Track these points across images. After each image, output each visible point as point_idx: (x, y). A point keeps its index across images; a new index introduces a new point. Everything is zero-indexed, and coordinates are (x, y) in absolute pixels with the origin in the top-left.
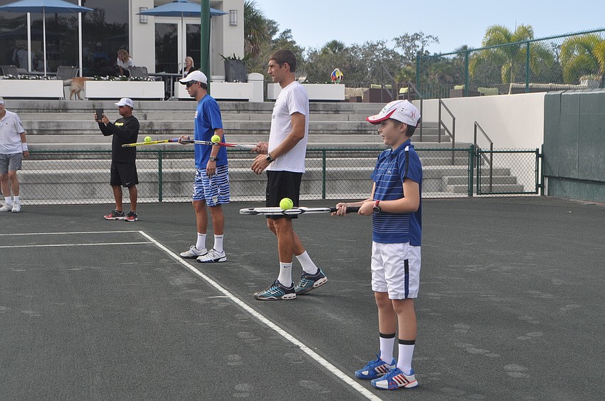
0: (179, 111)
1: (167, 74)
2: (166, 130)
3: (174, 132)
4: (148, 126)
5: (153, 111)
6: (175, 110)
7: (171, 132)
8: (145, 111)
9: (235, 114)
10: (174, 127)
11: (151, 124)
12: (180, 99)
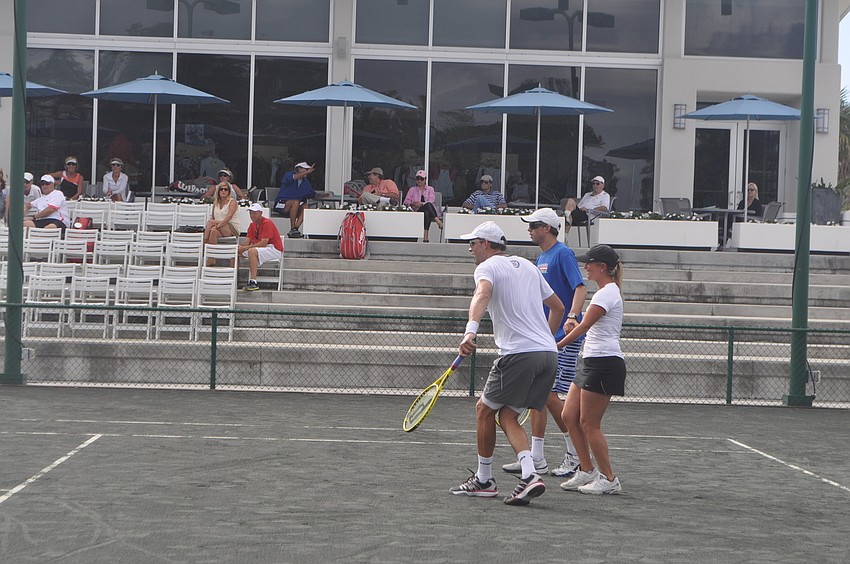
0: (739, 269)
1: (718, 210)
2: (723, 297)
3: (736, 300)
4: (697, 290)
5: (699, 267)
6: (733, 266)
7: (731, 300)
8: (688, 267)
9: (828, 276)
10: (735, 292)
11: (701, 287)
12: (740, 250)
